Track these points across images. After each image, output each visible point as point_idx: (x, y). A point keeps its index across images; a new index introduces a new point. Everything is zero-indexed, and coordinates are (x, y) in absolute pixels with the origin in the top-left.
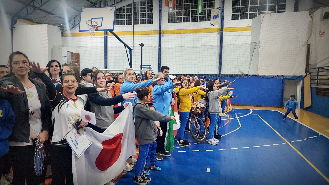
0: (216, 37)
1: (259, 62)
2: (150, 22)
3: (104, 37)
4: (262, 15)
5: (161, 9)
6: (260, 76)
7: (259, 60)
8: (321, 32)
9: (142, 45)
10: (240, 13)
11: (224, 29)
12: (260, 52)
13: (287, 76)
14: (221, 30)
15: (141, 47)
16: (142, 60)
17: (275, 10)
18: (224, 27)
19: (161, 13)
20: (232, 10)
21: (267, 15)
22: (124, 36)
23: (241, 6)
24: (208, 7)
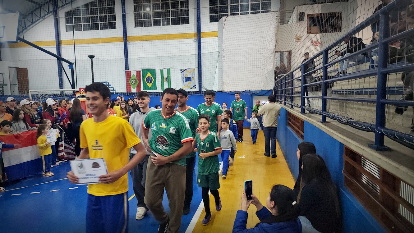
0: (192, 44)
1: (224, 76)
2: (113, 26)
3: (55, 46)
4: (224, 18)
5: (125, 10)
6: (226, 93)
7: (224, 73)
9: (92, 57)
10: (219, 14)
11: (201, 33)
12: (224, 63)
13: (255, 91)
14: (199, 35)
15: (90, 59)
16: (93, 75)
17: (259, 9)
18: (201, 32)
19: (125, 15)
20: (210, 11)
21: (230, 18)
22: (81, 45)
23: (220, 4)
24: (181, 7)
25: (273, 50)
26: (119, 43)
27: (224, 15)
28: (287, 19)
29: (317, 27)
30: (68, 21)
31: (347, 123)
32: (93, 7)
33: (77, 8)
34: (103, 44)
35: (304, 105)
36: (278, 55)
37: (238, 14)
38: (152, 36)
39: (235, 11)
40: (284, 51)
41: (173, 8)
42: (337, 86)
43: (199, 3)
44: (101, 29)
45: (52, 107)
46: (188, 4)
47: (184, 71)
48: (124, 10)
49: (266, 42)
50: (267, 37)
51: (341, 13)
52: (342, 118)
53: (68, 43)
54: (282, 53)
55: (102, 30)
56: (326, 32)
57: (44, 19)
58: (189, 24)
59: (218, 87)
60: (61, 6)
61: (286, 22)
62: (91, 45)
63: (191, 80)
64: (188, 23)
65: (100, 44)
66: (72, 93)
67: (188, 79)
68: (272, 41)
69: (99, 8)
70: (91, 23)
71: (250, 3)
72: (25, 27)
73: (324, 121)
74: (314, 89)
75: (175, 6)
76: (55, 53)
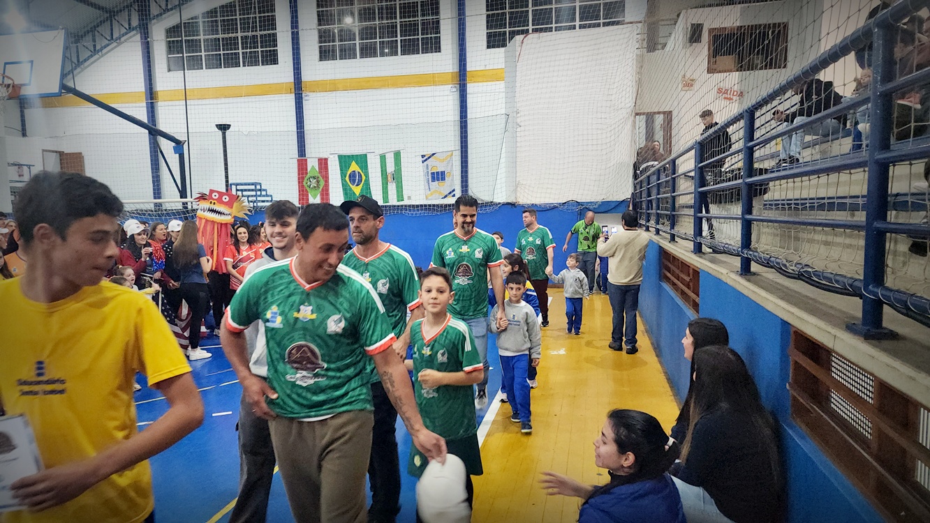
0: (446, 98)
1: (518, 168)
2: (272, 58)
3: (145, 104)
4: (519, 38)
5: (297, 22)
6: (523, 206)
7: (518, 163)
8: (687, 78)
9: (224, 128)
10: (508, 30)
11: (468, 74)
12: (518, 139)
13: (589, 203)
14: (462, 78)
15: (220, 133)
16: (226, 169)
17: (598, 17)
18: (468, 69)
19: (298, 33)
20: (487, 22)
21: (532, 37)
22: (200, 102)
23: (510, 8)
24: (423, 15)
25: (629, 110)
26: (284, 97)
27: (519, 33)
28: (662, 41)
29: (731, 56)
30: (172, 47)
31: (800, 276)
32: (228, 16)
33: (192, 19)
34: (250, 99)
35: (700, 234)
36: (641, 121)
37: (550, 30)
38: (358, 80)
39: (543, 22)
40: (655, 113)
41: (405, 17)
42: (777, 191)
43: (464, 4)
44: (244, 66)
45: (136, 240)
46: (438, 8)
47: (429, 157)
48: (295, 23)
49: (614, 92)
50: (617, 80)
51: (786, 26)
52: (788, 265)
53: (172, 96)
54: (650, 117)
55: (247, 67)
56: (751, 67)
57: (119, 44)
58: (440, 52)
59: (504, 193)
60: (157, 15)
61: (660, 47)
62: (223, 100)
63: (443, 179)
64: (438, 49)
65: (242, 99)
66: (182, 208)
67: (438, 176)
68: (628, 90)
69: (240, 19)
70: (222, 52)
71: (578, 4)
72: (78, 61)
73: (746, 270)
74: (723, 197)
75: (409, 12)
76: (145, 119)
